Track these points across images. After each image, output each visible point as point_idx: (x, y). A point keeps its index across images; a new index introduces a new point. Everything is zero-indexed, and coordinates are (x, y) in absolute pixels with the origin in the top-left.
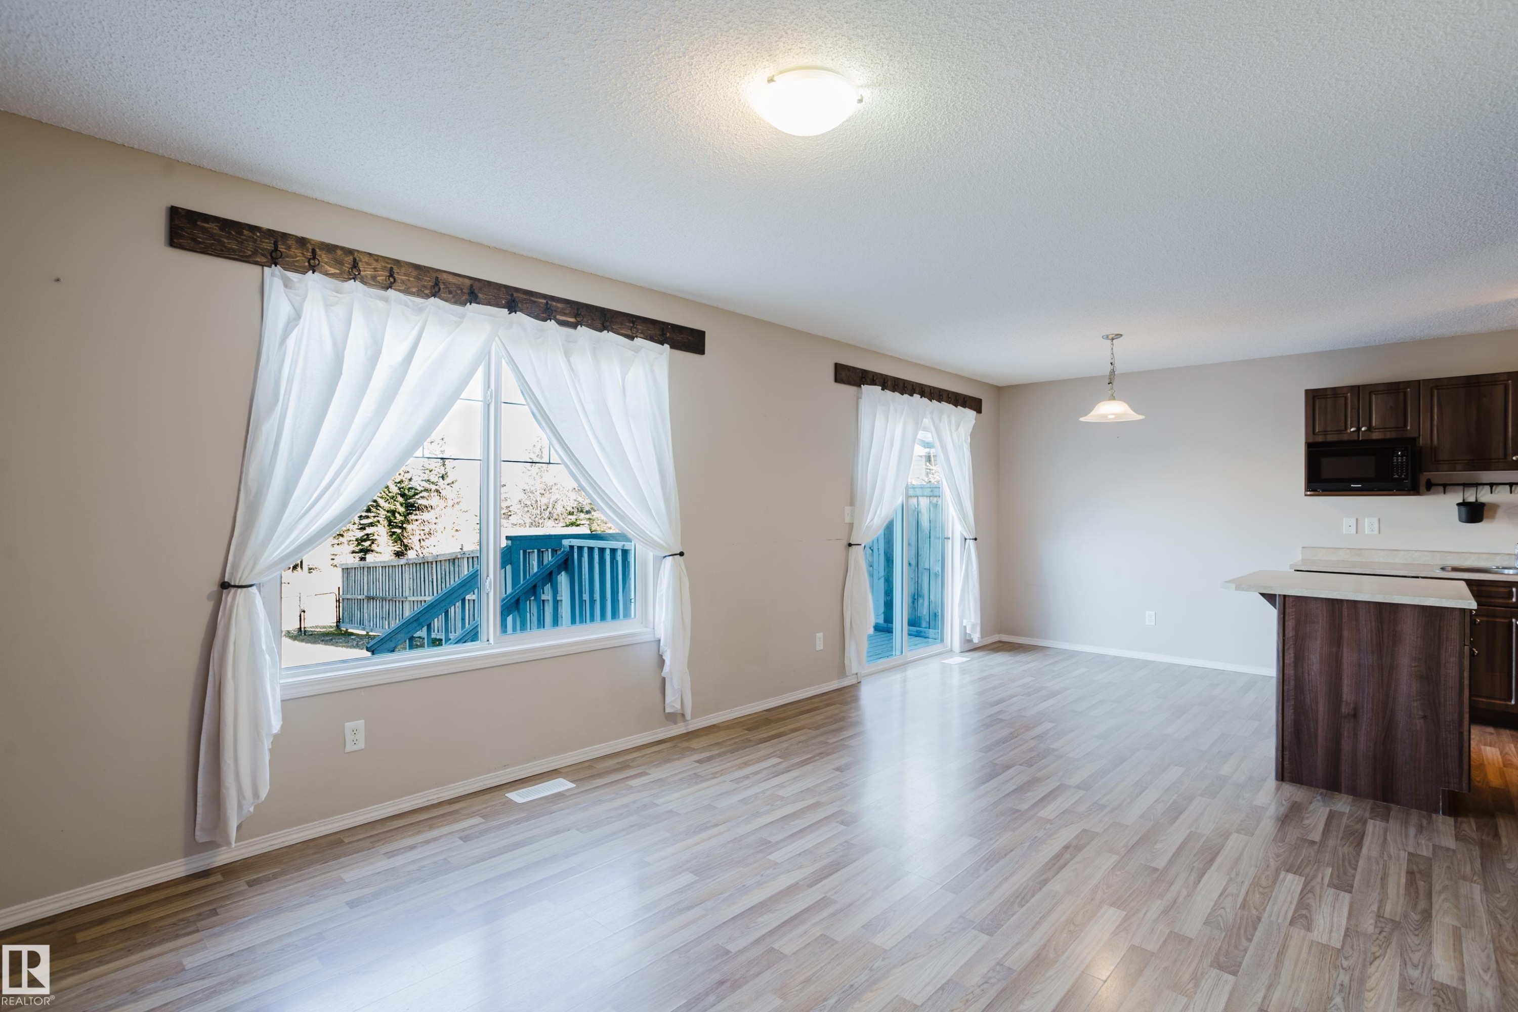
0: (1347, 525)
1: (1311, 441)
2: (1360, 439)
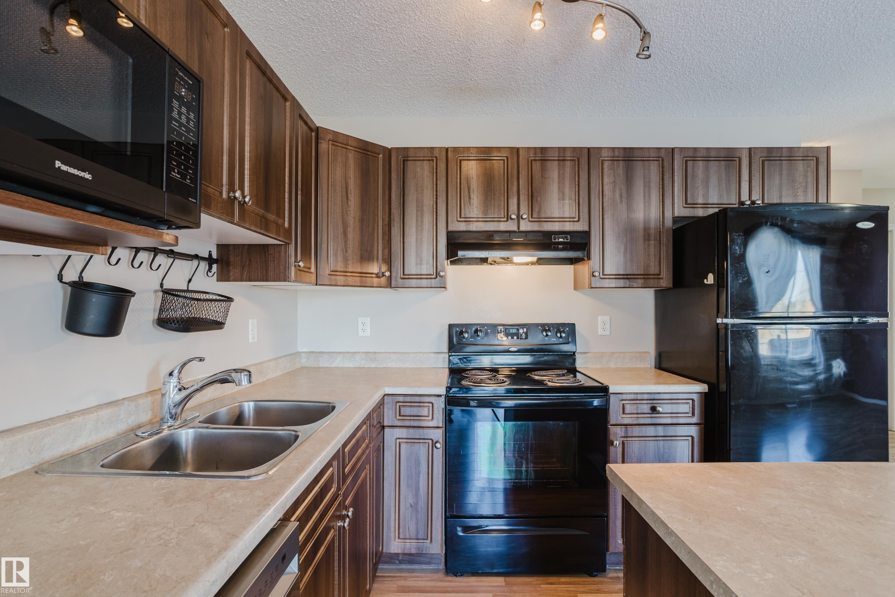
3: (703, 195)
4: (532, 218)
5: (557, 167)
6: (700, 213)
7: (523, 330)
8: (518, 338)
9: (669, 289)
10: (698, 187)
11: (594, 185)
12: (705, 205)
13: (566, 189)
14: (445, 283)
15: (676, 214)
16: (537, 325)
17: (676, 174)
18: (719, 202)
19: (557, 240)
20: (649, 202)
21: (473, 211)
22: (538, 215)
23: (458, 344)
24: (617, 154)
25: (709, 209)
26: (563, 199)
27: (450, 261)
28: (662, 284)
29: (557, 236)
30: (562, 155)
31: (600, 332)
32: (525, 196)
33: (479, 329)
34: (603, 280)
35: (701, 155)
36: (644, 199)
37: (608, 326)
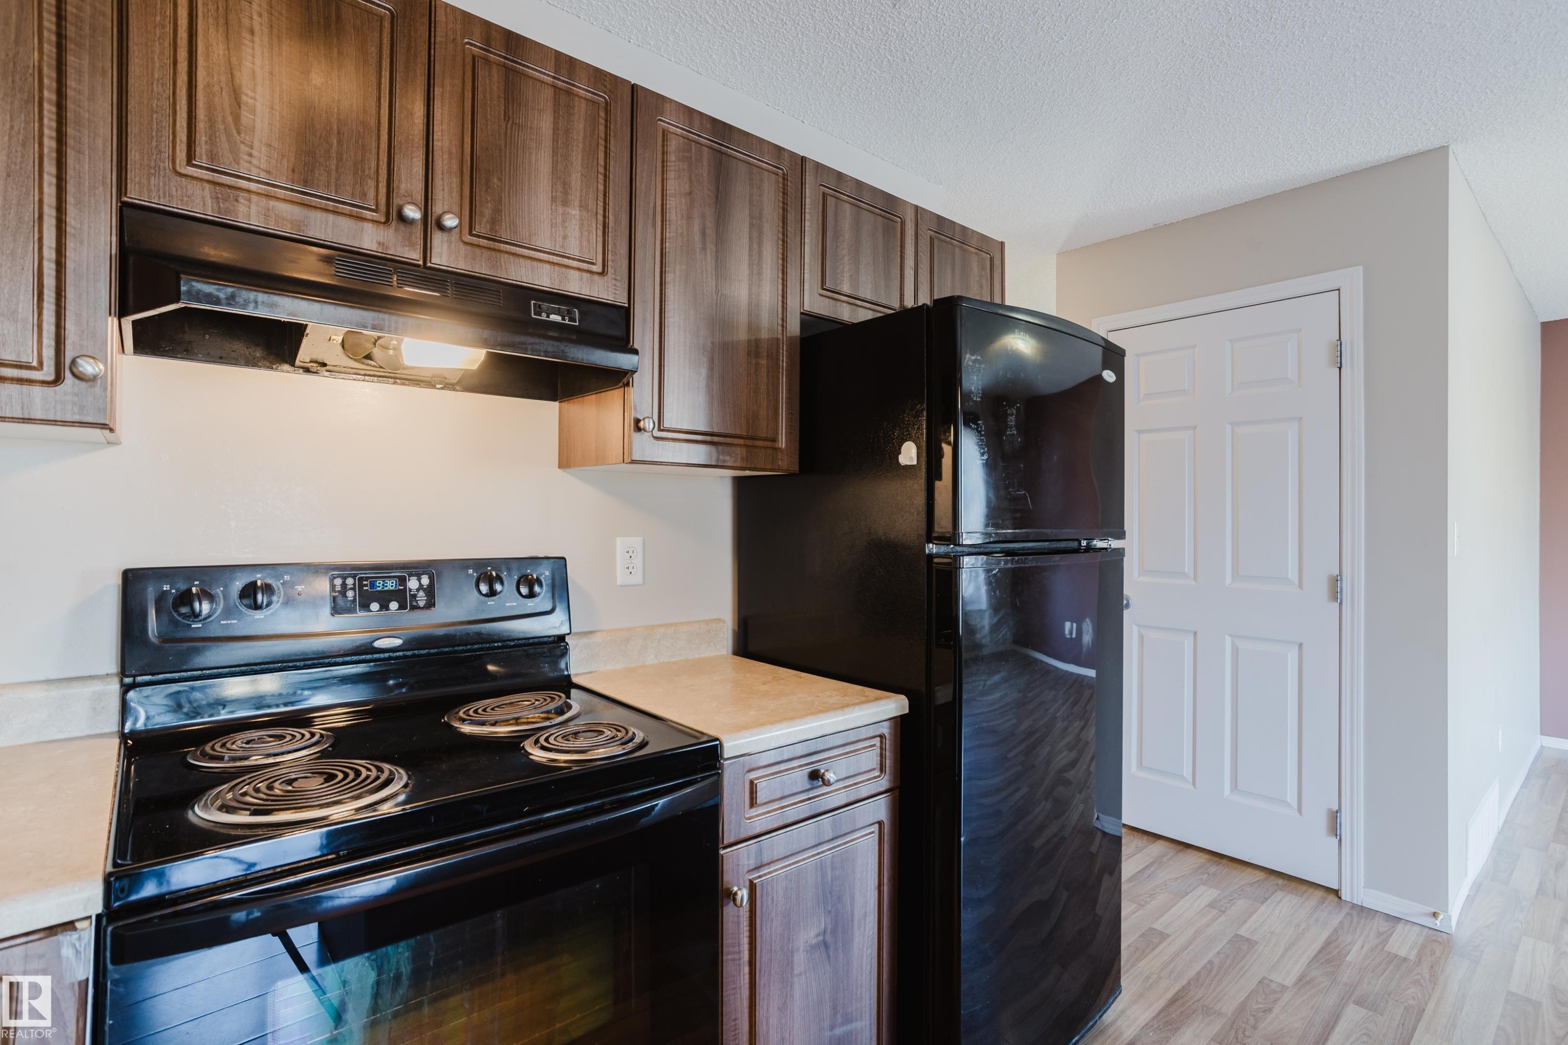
3: (851, 276)
4: (471, 234)
5: (550, 104)
6: (848, 314)
7: (419, 580)
8: (402, 607)
9: (791, 475)
10: (843, 257)
11: (643, 186)
12: (854, 299)
13: (574, 176)
14: (108, 405)
15: (807, 308)
16: (463, 564)
17: (808, 217)
18: (874, 299)
19: (544, 314)
20: (760, 264)
21: (251, 155)
22: (491, 229)
23: (166, 641)
25: (860, 310)
26: (565, 203)
27: (133, 322)
28: (780, 463)
29: (545, 305)
31: (621, 577)
32: (450, 158)
33: (259, 583)
34: (661, 442)
36: (750, 255)
37: (638, 561)
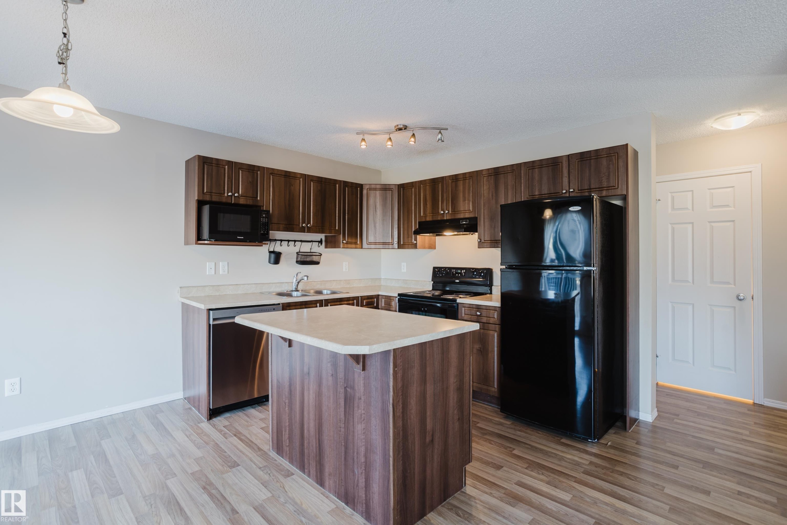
0: (209, 268)
1: (201, 198)
2: (233, 202)
3: (539, 189)
4: (451, 212)
5: (462, 183)
7: (464, 271)
8: (461, 275)
11: (479, 191)
12: (540, 195)
16: (470, 268)
17: (522, 179)
18: (549, 193)
19: (462, 222)
20: (507, 197)
21: (428, 211)
22: (454, 210)
24: (490, 172)
26: (465, 201)
30: (464, 177)
32: (448, 201)
34: (484, 244)
35: (537, 165)
